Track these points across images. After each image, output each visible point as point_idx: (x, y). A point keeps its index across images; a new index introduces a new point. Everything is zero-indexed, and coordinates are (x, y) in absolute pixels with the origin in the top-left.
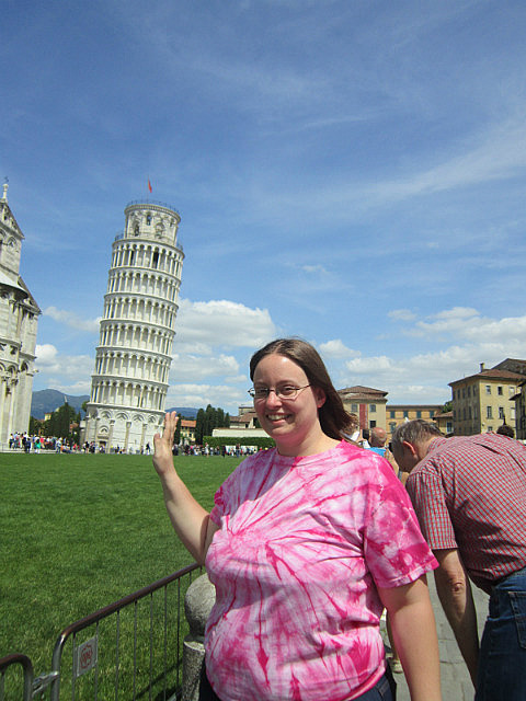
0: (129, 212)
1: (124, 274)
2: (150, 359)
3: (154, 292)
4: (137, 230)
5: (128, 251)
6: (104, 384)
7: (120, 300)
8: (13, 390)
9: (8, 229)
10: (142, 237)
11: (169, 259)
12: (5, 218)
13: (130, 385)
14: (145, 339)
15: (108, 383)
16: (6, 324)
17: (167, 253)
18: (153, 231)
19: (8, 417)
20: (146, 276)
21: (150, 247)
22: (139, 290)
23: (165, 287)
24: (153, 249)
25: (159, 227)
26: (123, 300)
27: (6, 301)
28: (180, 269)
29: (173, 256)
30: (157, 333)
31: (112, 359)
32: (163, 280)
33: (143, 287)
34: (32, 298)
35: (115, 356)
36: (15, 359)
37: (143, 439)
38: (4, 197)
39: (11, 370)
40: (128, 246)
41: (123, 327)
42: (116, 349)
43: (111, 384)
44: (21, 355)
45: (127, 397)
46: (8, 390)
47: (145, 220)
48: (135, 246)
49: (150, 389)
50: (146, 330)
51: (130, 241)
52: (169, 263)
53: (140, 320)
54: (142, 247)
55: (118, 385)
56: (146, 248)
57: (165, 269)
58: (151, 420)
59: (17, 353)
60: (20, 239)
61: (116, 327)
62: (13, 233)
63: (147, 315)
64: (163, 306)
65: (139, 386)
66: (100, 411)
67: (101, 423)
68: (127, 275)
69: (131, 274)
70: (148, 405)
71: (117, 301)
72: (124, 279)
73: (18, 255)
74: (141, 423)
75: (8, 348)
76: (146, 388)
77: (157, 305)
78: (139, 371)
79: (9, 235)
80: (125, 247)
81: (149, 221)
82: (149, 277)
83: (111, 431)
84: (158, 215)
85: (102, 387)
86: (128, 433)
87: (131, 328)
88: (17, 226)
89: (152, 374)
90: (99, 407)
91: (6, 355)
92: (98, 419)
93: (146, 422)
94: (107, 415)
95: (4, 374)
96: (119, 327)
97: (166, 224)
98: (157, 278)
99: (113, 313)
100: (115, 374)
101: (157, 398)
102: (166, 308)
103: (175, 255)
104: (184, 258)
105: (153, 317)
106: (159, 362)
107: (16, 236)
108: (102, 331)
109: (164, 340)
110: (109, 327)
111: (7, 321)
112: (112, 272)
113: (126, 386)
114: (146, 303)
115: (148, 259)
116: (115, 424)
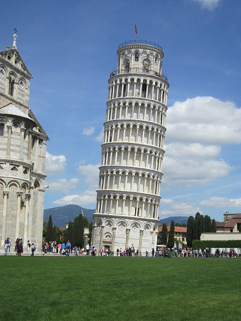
0: (120, 52)
1: (119, 104)
2: (143, 175)
3: (144, 117)
4: (128, 67)
5: (121, 85)
6: (107, 197)
7: (117, 126)
8: (26, 203)
9: (18, 71)
11: (156, 89)
12: (16, 62)
13: (128, 198)
14: (138, 158)
15: (110, 196)
16: (18, 149)
17: (154, 84)
18: (141, 66)
19: (24, 225)
20: (137, 104)
21: (139, 80)
22: (131, 117)
23: (154, 113)
24: (142, 81)
25: (145, 62)
26: (119, 126)
27: (18, 130)
28: (166, 97)
29: (159, 85)
30: (148, 152)
31: (112, 176)
32: (152, 107)
33: (135, 114)
34: (40, 127)
35: (115, 173)
36: (27, 177)
37: (140, 243)
38: (14, 45)
39: (24, 186)
40: (121, 80)
41: (120, 149)
42: (115, 167)
43: (112, 197)
44: (33, 174)
45: (125, 209)
46: (22, 203)
47: (133, 57)
48: (126, 80)
49: (144, 201)
50: (139, 150)
51: (122, 76)
52: (155, 92)
53: (133, 142)
54: (132, 80)
55: (118, 198)
56: (135, 81)
57: (152, 97)
58: (147, 227)
59: (29, 172)
60: (29, 78)
61: (114, 149)
62: (22, 74)
63: (139, 138)
64: (153, 129)
65: (135, 199)
66: (104, 221)
67: (105, 230)
68: (121, 104)
69: (124, 104)
70: (144, 214)
71: (114, 127)
72: (119, 109)
73: (28, 92)
74: (138, 230)
75: (21, 169)
76: (141, 199)
77: (147, 128)
78: (135, 185)
79: (19, 76)
80: (118, 82)
81: (137, 58)
82: (140, 105)
83: (114, 236)
84: (144, 52)
85: (104, 200)
86: (127, 238)
87: (126, 149)
88: (25, 69)
89: (146, 188)
90: (104, 216)
91: (19, 175)
92: (103, 227)
93: (142, 229)
94: (110, 224)
95: (19, 190)
96: (117, 149)
97: (152, 59)
98: (146, 106)
99: (111, 137)
100: (115, 188)
101: (151, 208)
102: (155, 130)
103: (161, 85)
104: (168, 86)
105: (145, 139)
106: (151, 177)
107: (25, 76)
108: (103, 153)
109: (155, 158)
110: (108, 150)
111: (20, 146)
112: (109, 103)
113: (124, 198)
114: (138, 127)
115: (138, 90)
116: (116, 231)
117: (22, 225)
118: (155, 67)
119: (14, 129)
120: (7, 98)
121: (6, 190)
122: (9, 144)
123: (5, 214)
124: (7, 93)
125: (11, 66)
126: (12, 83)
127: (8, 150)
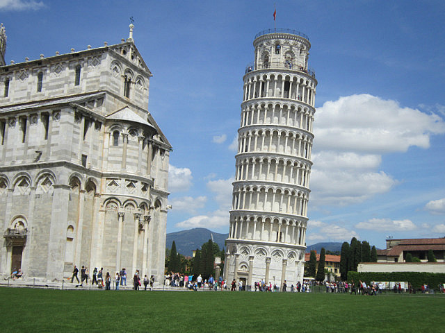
0: (257, 43)
1: (256, 106)
2: (286, 192)
3: (288, 122)
4: (266, 61)
5: (258, 83)
6: (242, 219)
7: (253, 133)
8: (146, 227)
9: (135, 68)
10: (272, 67)
11: (301, 87)
12: (133, 57)
13: (268, 220)
14: (280, 171)
15: (245, 218)
16: (136, 161)
17: (299, 81)
18: (283, 59)
19: (142, 253)
20: (278, 106)
21: (280, 77)
22: (271, 122)
23: (299, 117)
24: (284, 78)
25: (288, 55)
26: (257, 133)
27: (136, 139)
28: (313, 96)
29: (305, 83)
30: (293, 164)
31: (248, 194)
32: (296, 109)
33: (276, 118)
34: (162, 135)
35: (251, 190)
36: (146, 195)
37: (283, 275)
38: (131, 37)
39: (143, 206)
40: (258, 78)
41: (258, 160)
42: (251, 183)
43: (248, 219)
44: (153, 191)
45: (265, 233)
46: (141, 227)
47: (273, 49)
48: (265, 77)
49: (288, 223)
50: (281, 162)
51: (259, 72)
52: (301, 91)
53: (274, 152)
54: (272, 77)
55: (256, 220)
56: (276, 78)
57: (297, 97)
58: (291, 255)
59: (148, 189)
60: (148, 77)
61: (251, 160)
62: (141, 71)
63: (281, 147)
64: (298, 136)
65: (276, 221)
66: (239, 247)
67: (240, 259)
68: (259, 106)
69: (263, 106)
70: (287, 240)
71: (250, 134)
72: (256, 111)
73: (146, 93)
74: (280, 259)
75: (139, 185)
76: (284, 222)
77: (291, 135)
78: (276, 205)
79: (136, 74)
80: (255, 79)
81: (277, 51)
82: (282, 107)
83: (251, 267)
84: (286, 43)
85: (239, 222)
86: (267, 269)
87: (265, 160)
88: (143, 65)
89: (290, 208)
90: (238, 242)
91: (137, 192)
92: (238, 255)
93: (286, 258)
94: (246, 251)
95: (136, 210)
96: (254, 161)
97: (296, 51)
98: (289, 108)
99: (247, 146)
100: (252, 208)
101: (296, 232)
102: (301, 137)
103: (307, 82)
104: (316, 84)
105: (288, 148)
106: (297, 195)
107: (144, 74)
108: (237, 166)
109: (301, 171)
110: (243, 161)
111: (137, 158)
112: (244, 105)
113: (264, 220)
114: (280, 134)
115: (279, 89)
116: (254, 261)
117: (140, 253)
118: (300, 61)
119: (130, 138)
120: (122, 100)
121: (121, 210)
122: (125, 156)
123: (119, 240)
124: (122, 94)
125: (126, 62)
126: (128, 83)
127: (124, 163)
